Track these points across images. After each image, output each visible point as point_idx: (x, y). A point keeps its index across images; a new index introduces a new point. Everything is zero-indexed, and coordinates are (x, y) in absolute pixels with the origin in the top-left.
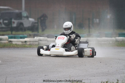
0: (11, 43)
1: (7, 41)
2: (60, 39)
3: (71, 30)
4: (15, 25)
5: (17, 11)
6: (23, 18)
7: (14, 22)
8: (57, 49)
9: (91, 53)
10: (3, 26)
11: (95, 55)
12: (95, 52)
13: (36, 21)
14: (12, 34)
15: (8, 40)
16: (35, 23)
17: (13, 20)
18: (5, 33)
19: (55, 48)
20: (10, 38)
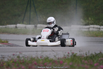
2: (45, 31)
3: (54, 24)
8: (43, 40)
9: (72, 43)
11: (75, 45)
12: (76, 42)
19: (41, 39)
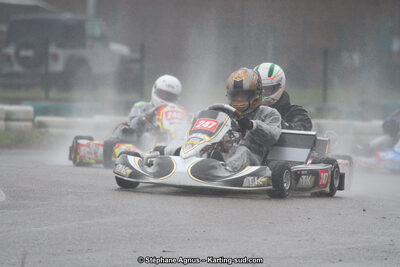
0: (43, 130)
1: (29, 124)
4: (58, 67)
5: (67, 16)
6: (89, 43)
7: (56, 57)
10: (17, 68)
13: (137, 55)
14: (47, 98)
15: (33, 120)
16: (133, 61)
17: (53, 49)
18: (22, 94)
20: (39, 112)
